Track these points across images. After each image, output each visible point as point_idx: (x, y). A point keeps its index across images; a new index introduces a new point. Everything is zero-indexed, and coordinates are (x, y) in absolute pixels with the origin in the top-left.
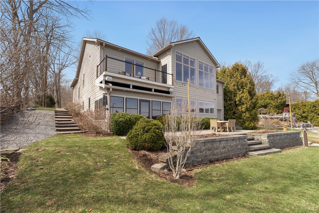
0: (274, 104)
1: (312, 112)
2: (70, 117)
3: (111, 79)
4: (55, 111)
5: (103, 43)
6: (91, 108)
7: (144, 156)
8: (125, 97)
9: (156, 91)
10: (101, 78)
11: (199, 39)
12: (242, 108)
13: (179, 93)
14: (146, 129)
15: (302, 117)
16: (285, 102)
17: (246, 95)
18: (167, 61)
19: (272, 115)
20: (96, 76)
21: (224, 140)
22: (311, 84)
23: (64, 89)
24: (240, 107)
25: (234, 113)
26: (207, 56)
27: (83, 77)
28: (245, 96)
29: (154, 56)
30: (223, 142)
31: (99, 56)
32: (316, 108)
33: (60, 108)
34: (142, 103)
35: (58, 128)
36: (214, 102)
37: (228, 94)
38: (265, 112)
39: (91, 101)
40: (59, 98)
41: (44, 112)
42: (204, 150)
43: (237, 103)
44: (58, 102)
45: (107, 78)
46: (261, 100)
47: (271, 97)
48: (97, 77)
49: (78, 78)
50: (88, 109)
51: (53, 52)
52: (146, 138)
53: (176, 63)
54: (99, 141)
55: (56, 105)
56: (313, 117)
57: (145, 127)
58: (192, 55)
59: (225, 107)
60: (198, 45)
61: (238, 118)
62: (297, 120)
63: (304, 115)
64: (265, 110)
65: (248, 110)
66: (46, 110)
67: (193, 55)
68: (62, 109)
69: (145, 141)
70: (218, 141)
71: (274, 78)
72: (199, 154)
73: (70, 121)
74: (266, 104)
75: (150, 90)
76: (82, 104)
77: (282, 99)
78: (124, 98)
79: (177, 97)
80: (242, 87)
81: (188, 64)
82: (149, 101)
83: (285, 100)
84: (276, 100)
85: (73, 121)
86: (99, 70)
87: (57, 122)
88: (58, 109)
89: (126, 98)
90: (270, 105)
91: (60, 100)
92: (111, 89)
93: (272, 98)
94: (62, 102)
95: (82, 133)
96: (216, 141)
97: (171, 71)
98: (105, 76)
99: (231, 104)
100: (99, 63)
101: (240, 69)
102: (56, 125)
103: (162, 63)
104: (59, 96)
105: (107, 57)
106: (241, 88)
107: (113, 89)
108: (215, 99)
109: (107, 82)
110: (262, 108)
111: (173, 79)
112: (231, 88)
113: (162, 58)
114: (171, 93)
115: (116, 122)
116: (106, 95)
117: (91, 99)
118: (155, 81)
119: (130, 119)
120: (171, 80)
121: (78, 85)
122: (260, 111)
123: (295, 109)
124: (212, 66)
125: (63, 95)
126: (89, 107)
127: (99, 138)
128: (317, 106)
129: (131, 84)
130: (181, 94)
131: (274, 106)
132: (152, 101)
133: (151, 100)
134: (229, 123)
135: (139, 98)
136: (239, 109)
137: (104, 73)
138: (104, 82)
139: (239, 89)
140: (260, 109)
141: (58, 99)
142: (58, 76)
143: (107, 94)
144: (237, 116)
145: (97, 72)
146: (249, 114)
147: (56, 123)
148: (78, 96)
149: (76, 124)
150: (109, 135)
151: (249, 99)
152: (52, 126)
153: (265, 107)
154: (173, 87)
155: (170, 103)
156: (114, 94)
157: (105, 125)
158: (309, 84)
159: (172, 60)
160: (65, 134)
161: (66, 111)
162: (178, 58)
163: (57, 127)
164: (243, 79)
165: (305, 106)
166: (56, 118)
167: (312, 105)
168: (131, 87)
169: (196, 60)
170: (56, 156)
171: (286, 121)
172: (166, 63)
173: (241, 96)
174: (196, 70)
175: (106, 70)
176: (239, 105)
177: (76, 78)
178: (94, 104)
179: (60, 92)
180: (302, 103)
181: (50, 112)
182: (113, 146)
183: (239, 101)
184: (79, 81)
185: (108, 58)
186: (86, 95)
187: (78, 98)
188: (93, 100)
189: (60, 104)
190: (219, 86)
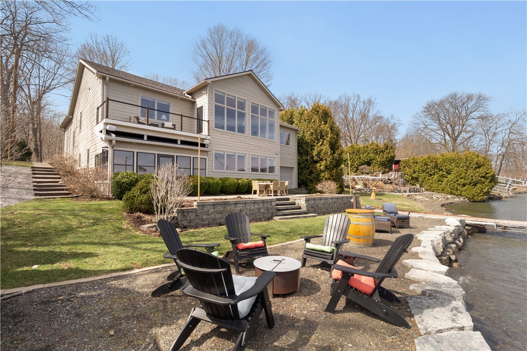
0: (379, 160)
1: (424, 171)
2: (58, 176)
3: (114, 128)
4: (32, 167)
5: (106, 77)
6: (90, 164)
7: (138, 218)
8: (136, 151)
9: (183, 142)
10: (101, 126)
11: (251, 72)
12: (320, 166)
13: (220, 146)
14: (143, 190)
15: (413, 178)
16: (393, 157)
17: (326, 148)
18: (203, 101)
19: (375, 176)
20: (96, 121)
21: (241, 202)
22: (438, 132)
23: (49, 126)
24: (318, 164)
25: (311, 173)
26: (265, 95)
27: (79, 117)
28: (324, 149)
29: (188, 94)
30: (240, 205)
31: (101, 93)
32: (428, 167)
33: (41, 162)
34: (161, 158)
35: (38, 192)
36: (275, 158)
37: (304, 146)
38: (367, 171)
39: (90, 155)
40: (39, 143)
41: (14, 169)
42: (212, 213)
43: (315, 158)
44: (36, 150)
45: (108, 127)
46: (363, 154)
47: (376, 150)
48: (97, 123)
49: (73, 116)
50: (86, 165)
51: (27, 62)
52: (142, 200)
53: (215, 105)
54: (92, 205)
55: (34, 155)
56: (425, 178)
57: (142, 188)
58: (240, 93)
59: (299, 164)
60: (251, 80)
61: (316, 179)
62: (405, 182)
63: (414, 175)
64: (368, 168)
65: (328, 169)
66: (16, 165)
67: (242, 94)
68: (45, 164)
69: (141, 203)
70: (232, 204)
71: (395, 121)
72: (204, 217)
73: (57, 182)
74: (370, 160)
75: (175, 141)
76: (77, 158)
77: (389, 153)
78: (134, 152)
79: (216, 150)
80: (322, 137)
81: (235, 107)
82: (172, 157)
83: (393, 155)
84: (381, 154)
85: (61, 182)
86: (100, 114)
87: (36, 184)
88: (37, 165)
89: (137, 153)
90: (374, 161)
91: (41, 146)
92: (114, 142)
93: (377, 152)
94: (45, 150)
95: (73, 197)
96: (230, 204)
97: (207, 116)
98: (106, 124)
99: (307, 160)
100: (101, 104)
101: (321, 111)
102: (34, 188)
103: (197, 103)
104: (38, 140)
105: (108, 99)
106: (320, 139)
107: (117, 141)
108: (277, 154)
109: (108, 132)
110: (365, 166)
111: (209, 127)
112: (308, 137)
113: (198, 97)
114: (206, 147)
115: (117, 183)
116: (106, 149)
117: (91, 152)
118: (182, 130)
119: (136, 180)
120: (207, 128)
121: (72, 127)
122: (362, 169)
123: (405, 167)
124: (272, 108)
125: (46, 137)
126: (88, 162)
127: (93, 202)
128: (428, 164)
129: (146, 134)
130: (222, 146)
131: (379, 163)
132: (177, 156)
133: (175, 154)
134: (273, 185)
135: (156, 153)
136: (316, 167)
137: (104, 120)
138: (104, 132)
139: (318, 140)
140: (362, 166)
141: (36, 145)
142: (37, 104)
143: (107, 147)
144: (315, 177)
145: (98, 116)
146: (329, 174)
147: (34, 186)
148: (72, 144)
149: (65, 186)
150: (108, 199)
151: (329, 153)
152: (27, 189)
153: (368, 163)
154: (209, 137)
155: (206, 159)
156: (119, 147)
157: (105, 187)
158: (436, 132)
159: (209, 101)
160: (48, 198)
161: (52, 167)
162: (219, 98)
163: (35, 190)
164: (323, 126)
165: (417, 163)
166: (33, 178)
167: (424, 163)
168: (145, 138)
169: (247, 101)
170: (36, 219)
171: (392, 184)
172: (202, 104)
173: (319, 148)
174: (247, 114)
175: (107, 117)
176: (316, 162)
177: (69, 115)
178: (94, 159)
179: (40, 132)
180: (413, 159)
181: (25, 169)
182: (107, 210)
183: (317, 155)
184: (74, 120)
185: (109, 101)
186: (84, 144)
187: (71, 147)
188: (93, 153)
189: (41, 153)
190: (291, 135)
